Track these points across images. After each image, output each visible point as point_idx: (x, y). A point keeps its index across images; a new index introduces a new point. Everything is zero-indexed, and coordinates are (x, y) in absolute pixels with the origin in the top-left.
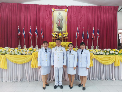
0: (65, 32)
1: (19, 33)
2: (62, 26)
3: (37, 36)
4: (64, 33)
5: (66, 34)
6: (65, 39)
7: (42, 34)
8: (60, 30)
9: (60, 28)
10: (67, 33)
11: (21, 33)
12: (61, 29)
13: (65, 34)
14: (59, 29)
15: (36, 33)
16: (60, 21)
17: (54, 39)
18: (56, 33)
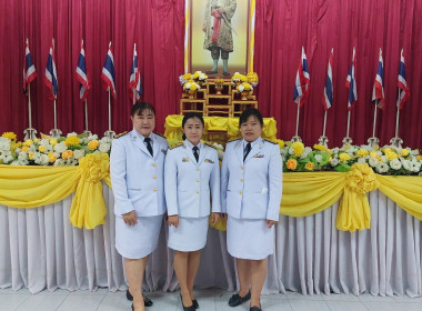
0: (245, 71)
1: (31, 70)
2: (230, 42)
3: (112, 88)
4: (237, 76)
5: (247, 81)
6: (244, 101)
7: (133, 78)
8: (221, 61)
9: (220, 49)
10: (253, 77)
11: (39, 74)
12: (226, 58)
13: (243, 78)
14: (215, 57)
15: (106, 72)
16: (221, 16)
17: (192, 100)
18: (203, 76)
